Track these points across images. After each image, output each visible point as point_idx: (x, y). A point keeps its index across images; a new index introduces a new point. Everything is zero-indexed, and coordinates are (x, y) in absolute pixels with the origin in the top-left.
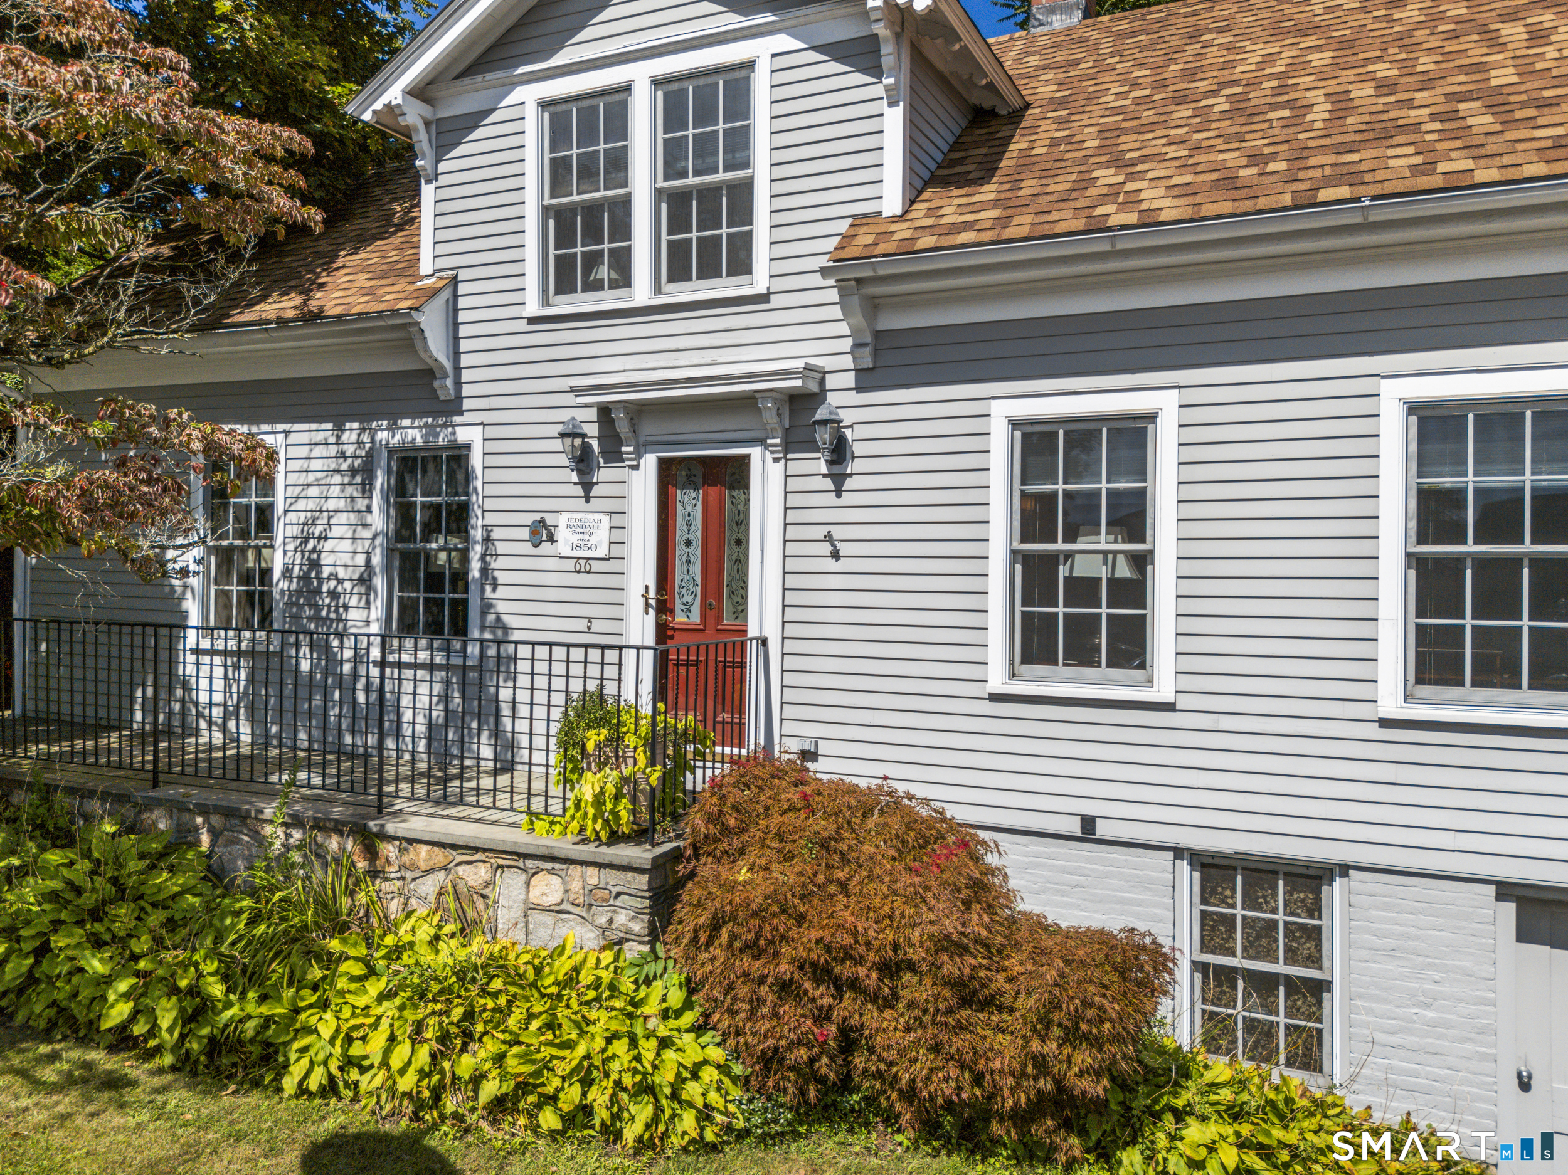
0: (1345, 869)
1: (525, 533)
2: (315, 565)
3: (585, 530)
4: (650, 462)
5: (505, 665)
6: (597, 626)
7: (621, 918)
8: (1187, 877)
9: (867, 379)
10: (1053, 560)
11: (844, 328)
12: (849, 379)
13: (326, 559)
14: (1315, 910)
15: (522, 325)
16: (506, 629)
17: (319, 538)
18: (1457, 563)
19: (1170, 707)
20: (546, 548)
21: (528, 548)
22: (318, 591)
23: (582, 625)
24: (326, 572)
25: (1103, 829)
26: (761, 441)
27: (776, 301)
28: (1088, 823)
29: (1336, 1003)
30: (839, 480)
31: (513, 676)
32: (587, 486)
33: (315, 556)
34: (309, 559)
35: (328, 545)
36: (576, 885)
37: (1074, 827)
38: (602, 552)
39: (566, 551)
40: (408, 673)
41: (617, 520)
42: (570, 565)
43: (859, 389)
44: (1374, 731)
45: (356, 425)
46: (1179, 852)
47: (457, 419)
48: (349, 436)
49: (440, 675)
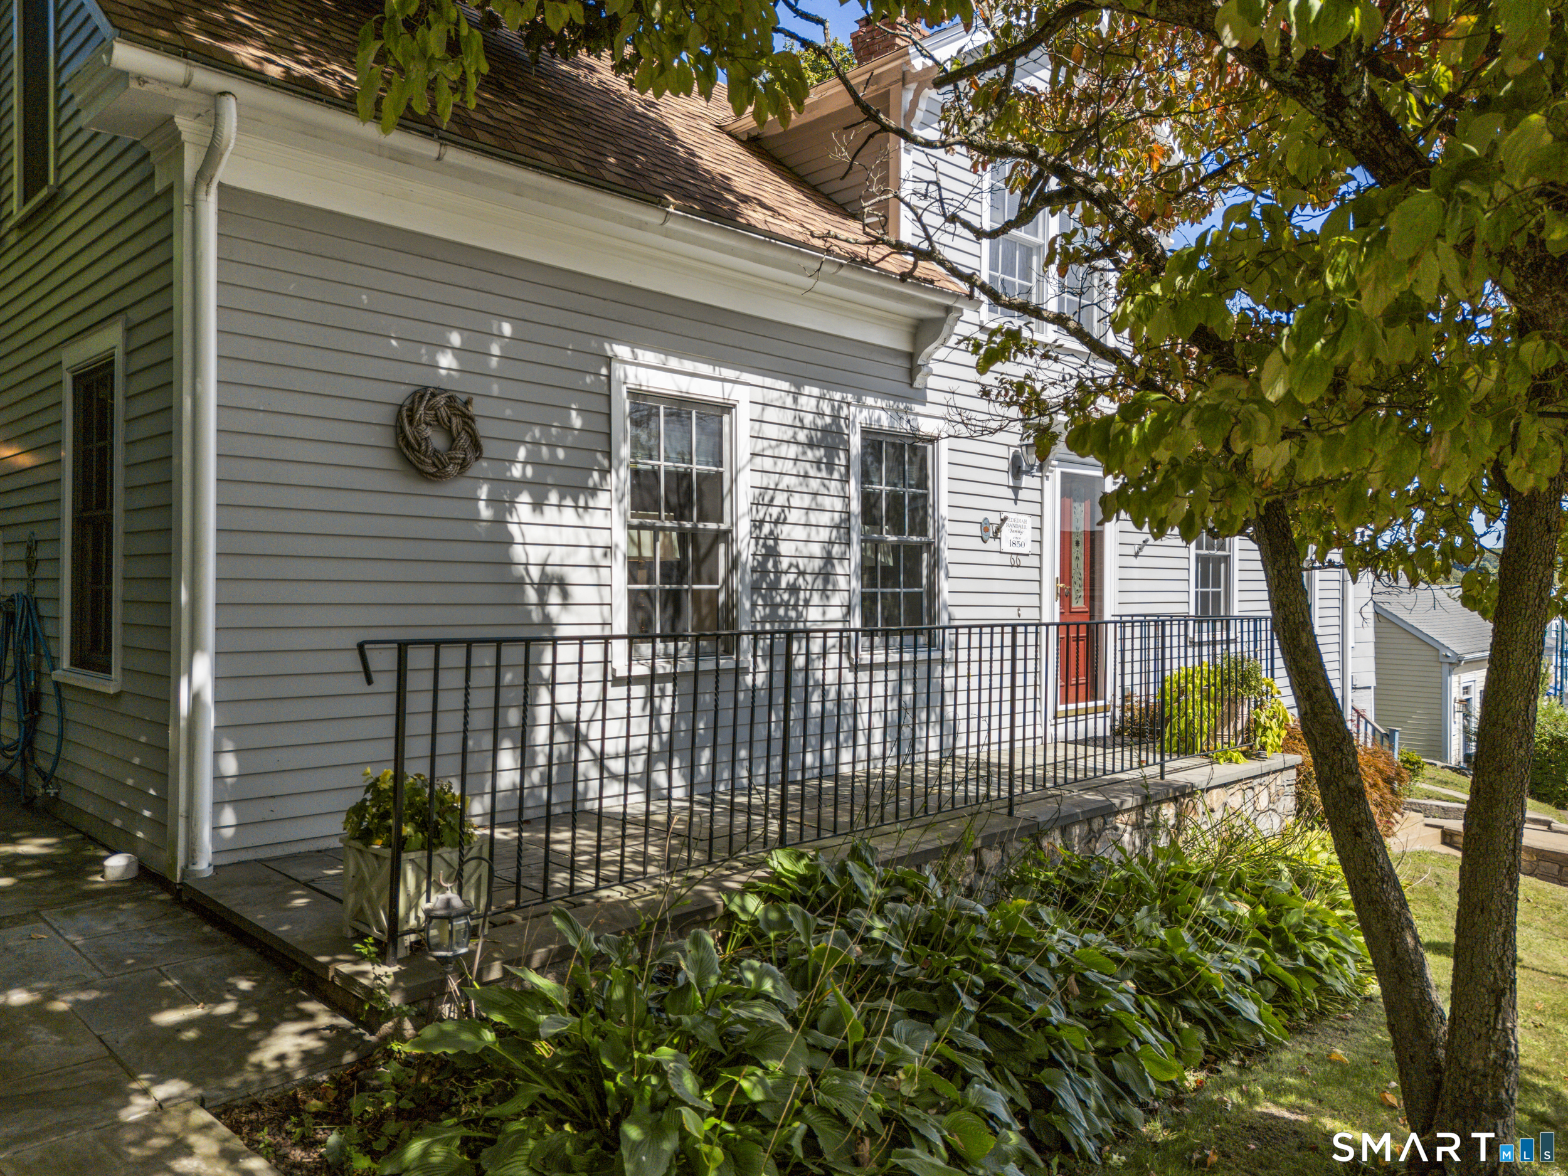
1: (976, 530)
2: (772, 553)
3: (1017, 529)
6: (1024, 613)
13: (784, 548)
17: (776, 522)
20: (992, 544)
21: (977, 543)
22: (774, 586)
23: (1015, 613)
24: (785, 563)
32: (1017, 490)
33: (771, 542)
34: (764, 545)
35: (784, 531)
38: (1028, 549)
39: (1006, 547)
41: (1036, 522)
42: (1008, 560)
45: (816, 391)
47: (917, 408)
48: (807, 403)
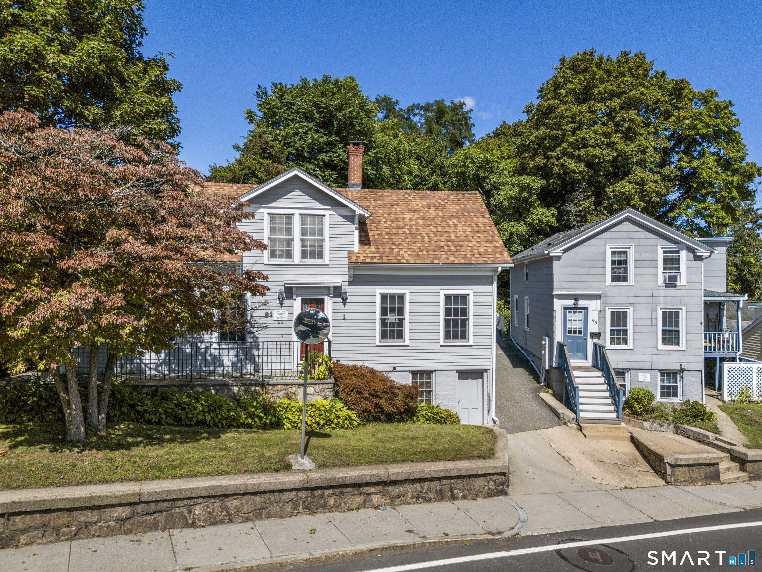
0: (435, 371)
1: (263, 315)
3: (281, 314)
4: (299, 299)
5: (257, 347)
6: (284, 336)
7: (328, 393)
8: (410, 376)
9: (350, 284)
10: (385, 319)
11: (347, 273)
12: (347, 283)
14: (430, 378)
15: (263, 265)
16: (257, 338)
18: (450, 319)
19: (408, 346)
20: (269, 318)
21: (264, 318)
23: (280, 336)
25: (397, 369)
26: (328, 295)
27: (330, 266)
28: (394, 368)
29: (433, 395)
30: (344, 304)
31: (258, 349)
32: (281, 304)
36: (317, 388)
37: (392, 369)
38: (286, 319)
39: (276, 319)
40: (226, 350)
41: (290, 312)
42: (277, 322)
43: (349, 285)
44: (439, 348)
46: (409, 371)
49: (235, 350)
